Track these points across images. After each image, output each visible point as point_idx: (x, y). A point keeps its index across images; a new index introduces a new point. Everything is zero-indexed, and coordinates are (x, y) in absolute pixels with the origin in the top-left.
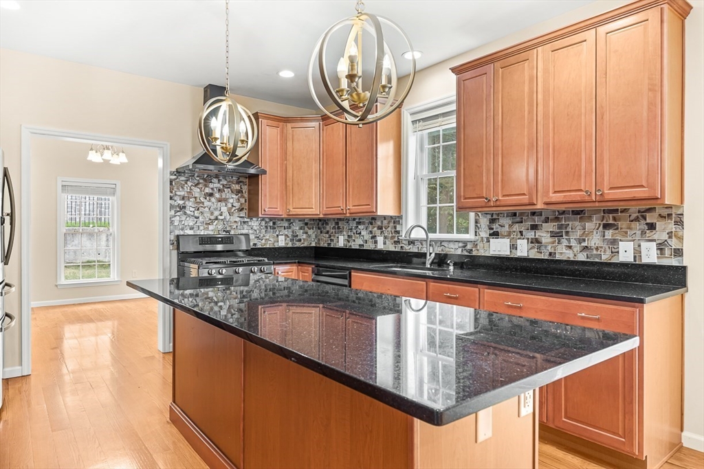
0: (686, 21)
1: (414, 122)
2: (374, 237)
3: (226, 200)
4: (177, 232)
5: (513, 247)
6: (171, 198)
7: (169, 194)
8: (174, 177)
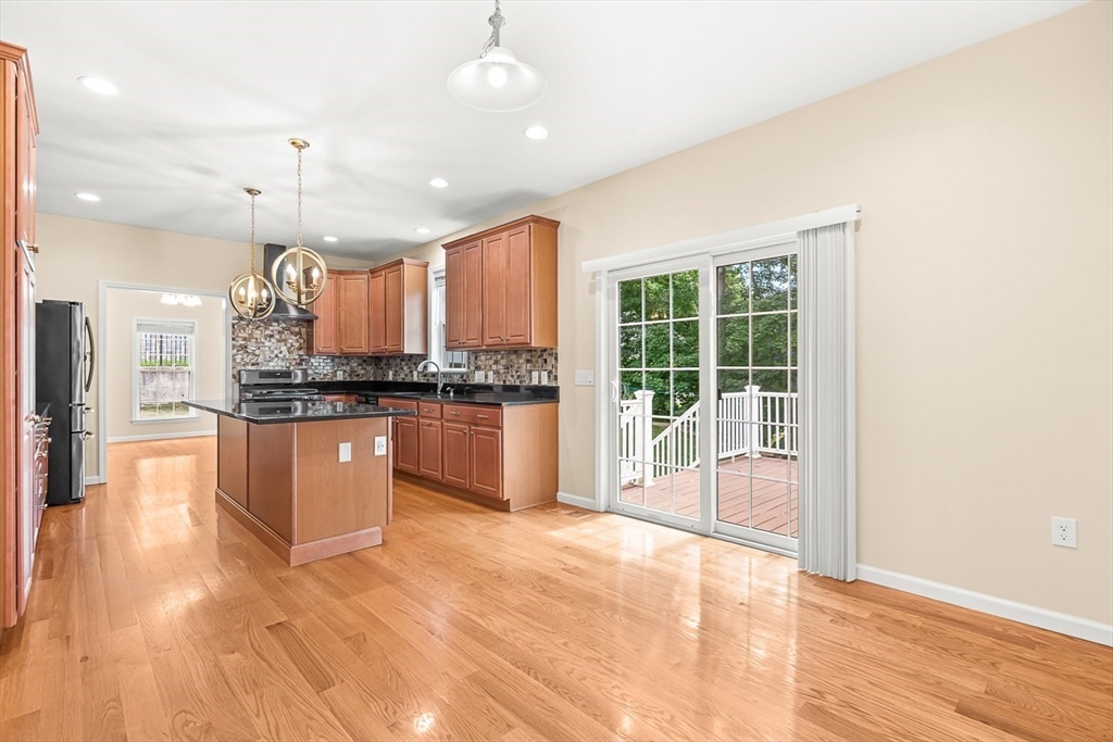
0: (559, 230)
1: (436, 279)
2: (411, 372)
3: (285, 341)
4: (239, 368)
5: (486, 377)
6: (233, 339)
7: (231, 336)
8: (236, 321)
